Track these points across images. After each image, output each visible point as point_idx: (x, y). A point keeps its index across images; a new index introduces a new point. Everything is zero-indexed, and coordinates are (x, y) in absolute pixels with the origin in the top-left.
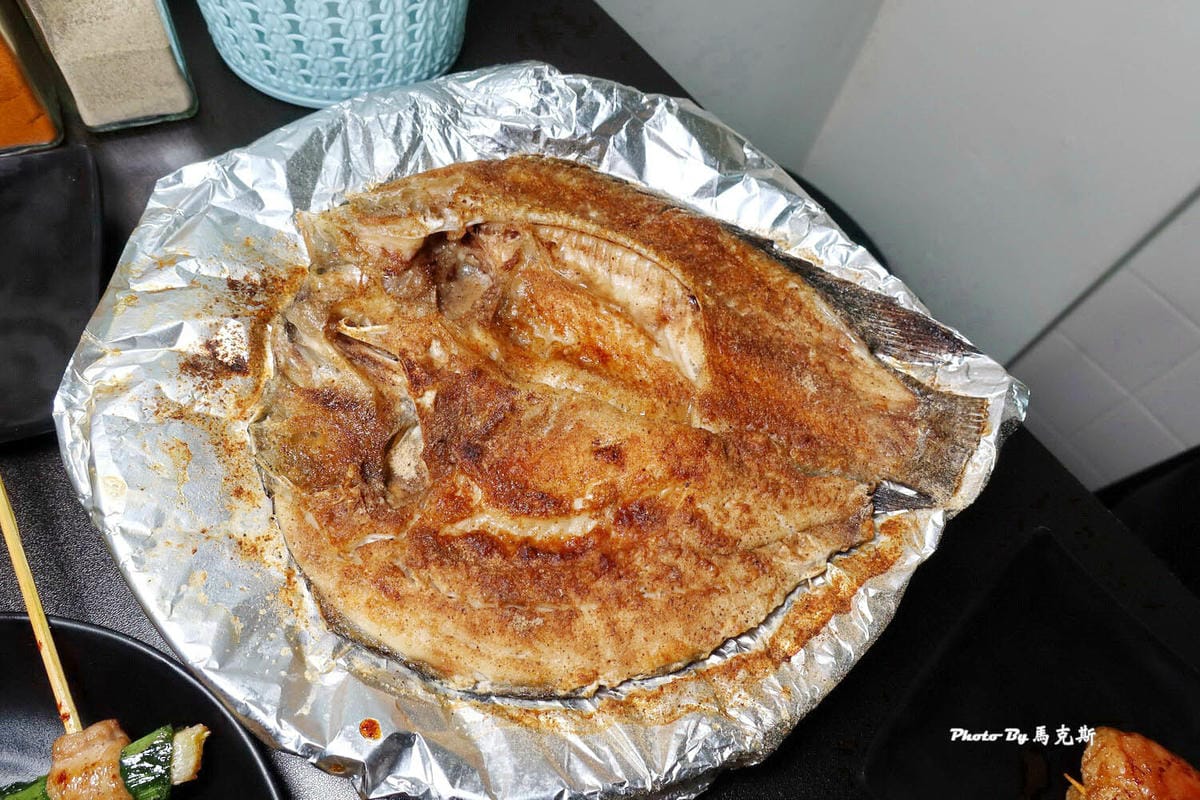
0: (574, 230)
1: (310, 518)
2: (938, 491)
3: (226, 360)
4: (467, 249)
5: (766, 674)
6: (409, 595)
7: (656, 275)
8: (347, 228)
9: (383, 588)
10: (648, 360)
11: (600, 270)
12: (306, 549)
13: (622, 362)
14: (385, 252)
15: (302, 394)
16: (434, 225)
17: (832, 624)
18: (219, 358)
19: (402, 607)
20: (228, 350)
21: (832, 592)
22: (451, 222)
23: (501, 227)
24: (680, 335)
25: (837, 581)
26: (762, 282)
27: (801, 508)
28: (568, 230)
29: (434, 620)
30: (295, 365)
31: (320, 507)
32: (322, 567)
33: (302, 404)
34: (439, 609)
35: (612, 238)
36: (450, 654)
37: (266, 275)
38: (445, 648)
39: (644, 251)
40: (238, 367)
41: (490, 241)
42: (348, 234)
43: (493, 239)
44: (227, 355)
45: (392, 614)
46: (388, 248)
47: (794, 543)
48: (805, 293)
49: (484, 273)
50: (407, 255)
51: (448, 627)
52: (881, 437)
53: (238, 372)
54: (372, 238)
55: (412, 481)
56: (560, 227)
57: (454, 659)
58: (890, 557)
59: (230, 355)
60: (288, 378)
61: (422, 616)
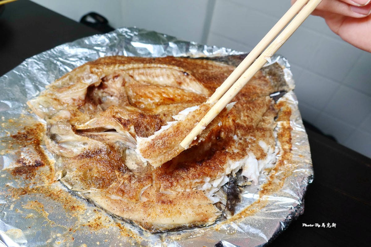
0: (136, 68)
1: (114, 197)
2: (285, 88)
3: (31, 164)
4: (102, 90)
5: (291, 157)
6: (175, 199)
7: (169, 72)
8: (54, 97)
9: (163, 202)
10: (186, 94)
11: (150, 79)
12: (121, 208)
13: (179, 98)
14: (74, 100)
15: (75, 159)
16: (89, 82)
17: (292, 135)
18: (27, 165)
19: (174, 205)
20: (30, 159)
21: (284, 128)
22: (94, 79)
23: (111, 77)
24: (188, 85)
25: (282, 125)
26: (197, 65)
27: (258, 110)
28: (133, 69)
29: (189, 203)
30: (64, 152)
31: (115, 191)
32: (132, 210)
33: (77, 162)
34: (188, 197)
35: (149, 66)
36: (203, 212)
37: (26, 129)
38: (200, 211)
39: (162, 66)
40: (39, 165)
41: (109, 83)
42: (55, 99)
43: (110, 82)
44: (30, 162)
45: (173, 209)
46: (75, 98)
47: (264, 121)
48: (210, 63)
49: (112, 96)
50: (83, 97)
51: (196, 202)
52: (260, 85)
53: (40, 166)
54: (66, 97)
55: (138, 168)
56: (131, 69)
57: (206, 213)
58: (288, 111)
59: (31, 161)
60: (64, 157)
61: (184, 204)
